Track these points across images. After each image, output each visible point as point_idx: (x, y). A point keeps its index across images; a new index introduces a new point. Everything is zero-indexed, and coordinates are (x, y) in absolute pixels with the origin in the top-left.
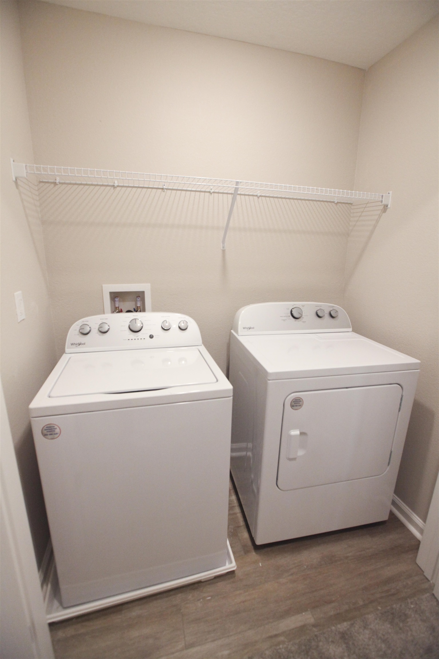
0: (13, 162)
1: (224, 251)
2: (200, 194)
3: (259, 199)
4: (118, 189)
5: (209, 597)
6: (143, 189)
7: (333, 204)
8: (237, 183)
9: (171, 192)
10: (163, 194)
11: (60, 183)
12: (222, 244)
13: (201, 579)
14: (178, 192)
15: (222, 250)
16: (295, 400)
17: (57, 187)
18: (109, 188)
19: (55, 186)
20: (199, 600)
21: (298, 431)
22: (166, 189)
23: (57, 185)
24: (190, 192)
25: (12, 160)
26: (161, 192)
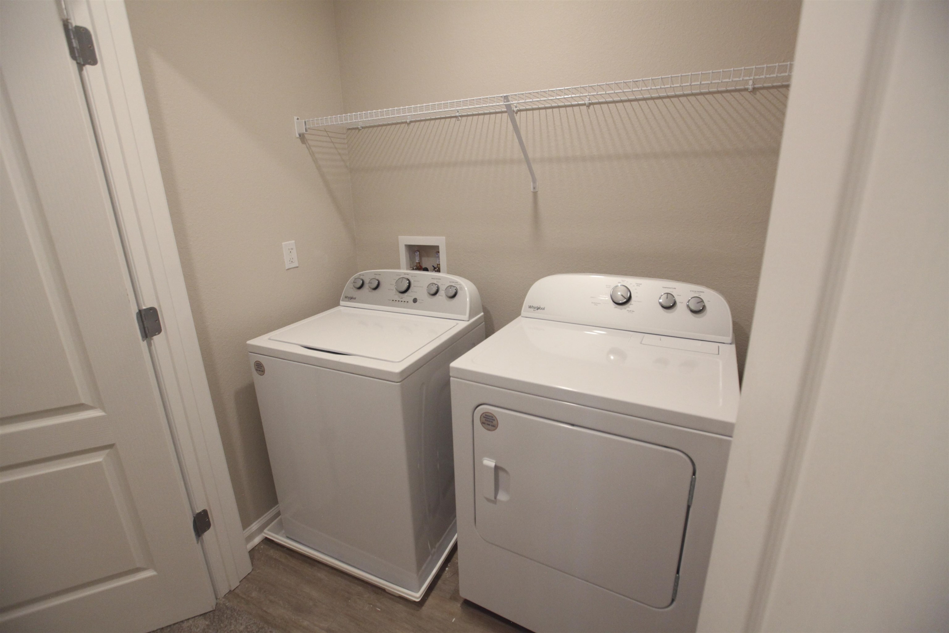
0: (296, 120)
1: (535, 194)
2: (496, 116)
3: (589, 109)
4: (412, 124)
5: (379, 608)
6: (452, 119)
7: (745, 94)
8: (506, 98)
9: (467, 119)
10: (458, 122)
11: (362, 128)
12: (532, 183)
13: (387, 589)
14: (480, 117)
15: (534, 192)
16: (486, 415)
17: (361, 131)
18: (403, 125)
19: (359, 131)
20: (369, 604)
21: (494, 462)
22: (460, 116)
23: (360, 130)
24: (489, 116)
25: (296, 118)
26: (455, 121)
